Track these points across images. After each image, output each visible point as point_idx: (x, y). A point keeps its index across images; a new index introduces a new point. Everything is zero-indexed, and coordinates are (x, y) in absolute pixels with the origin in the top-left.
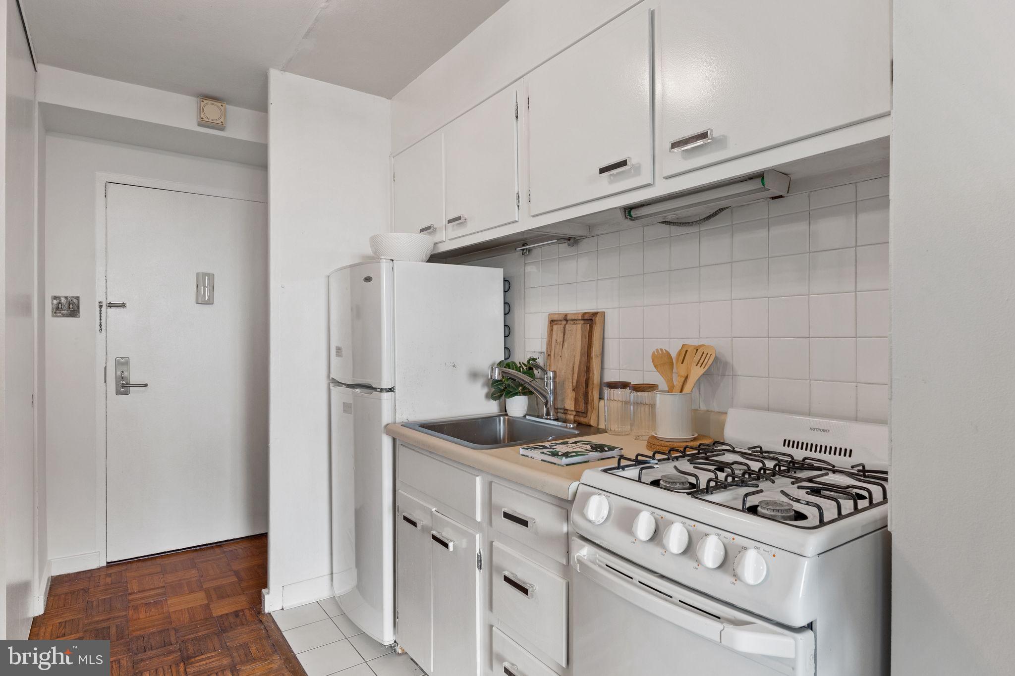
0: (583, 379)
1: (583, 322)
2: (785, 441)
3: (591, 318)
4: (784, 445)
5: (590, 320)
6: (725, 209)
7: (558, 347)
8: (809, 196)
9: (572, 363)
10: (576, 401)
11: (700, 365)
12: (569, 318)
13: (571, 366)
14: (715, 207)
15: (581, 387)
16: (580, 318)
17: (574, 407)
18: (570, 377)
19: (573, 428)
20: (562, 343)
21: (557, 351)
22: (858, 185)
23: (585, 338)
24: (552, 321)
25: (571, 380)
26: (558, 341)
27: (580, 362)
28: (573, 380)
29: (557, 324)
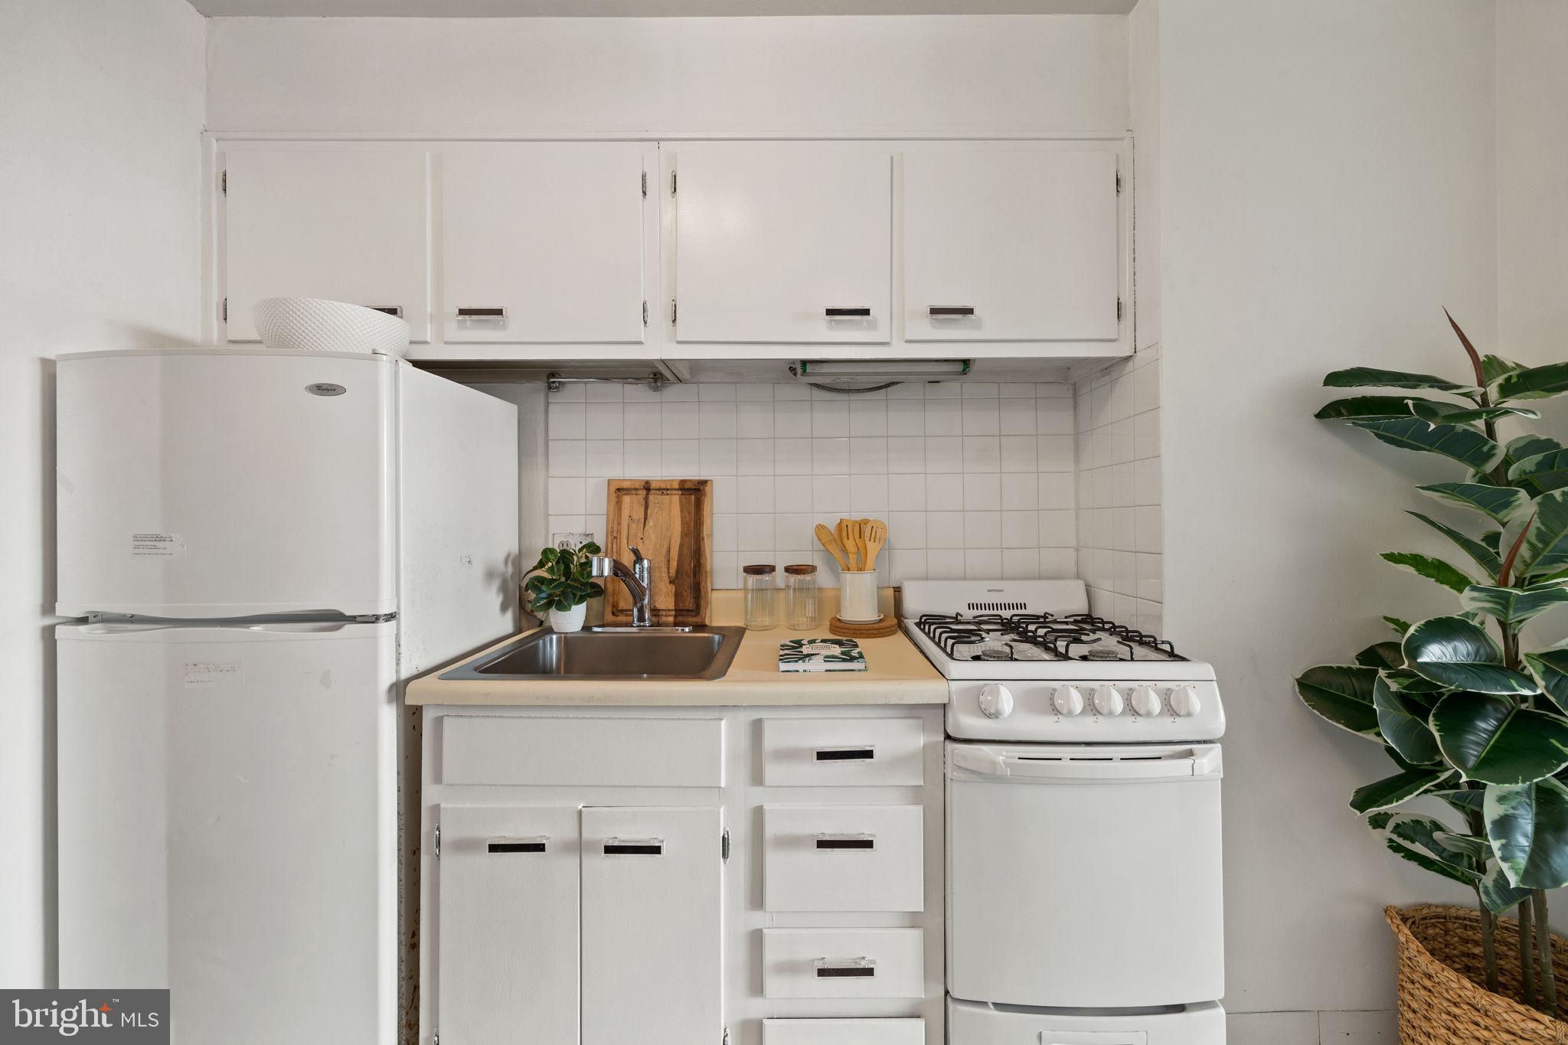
0: (689, 566)
1: (680, 492)
2: (969, 604)
3: (697, 487)
4: (969, 609)
5: (695, 492)
6: (899, 383)
7: (634, 526)
8: (961, 386)
9: (666, 546)
10: (678, 596)
11: (872, 540)
12: (653, 486)
13: (664, 550)
14: (885, 380)
15: (685, 577)
16: (677, 487)
17: (673, 604)
18: (664, 566)
19: (689, 632)
20: (643, 520)
21: (633, 530)
22: (1001, 384)
23: (689, 513)
24: (618, 490)
25: (665, 570)
26: (635, 517)
27: (681, 546)
28: (668, 569)
29: (627, 494)
